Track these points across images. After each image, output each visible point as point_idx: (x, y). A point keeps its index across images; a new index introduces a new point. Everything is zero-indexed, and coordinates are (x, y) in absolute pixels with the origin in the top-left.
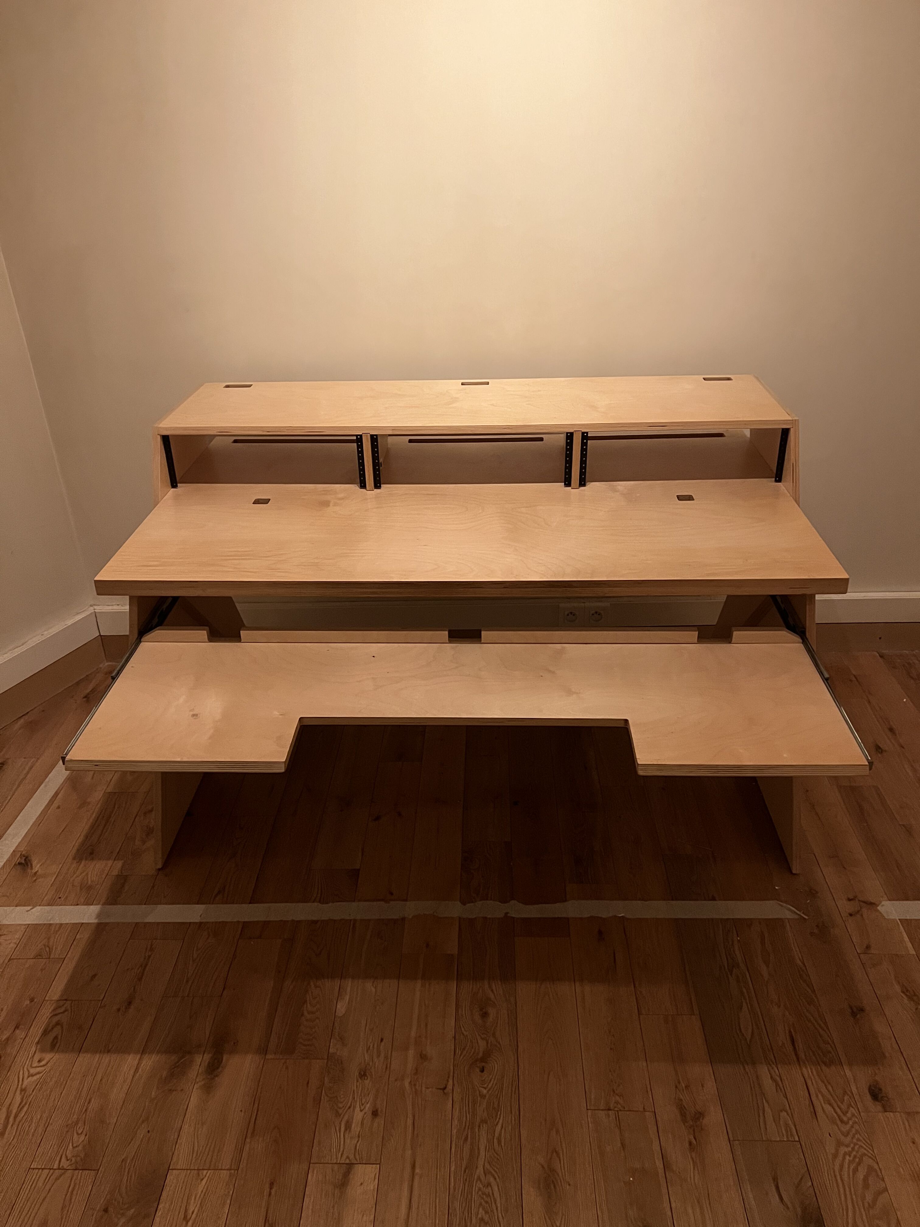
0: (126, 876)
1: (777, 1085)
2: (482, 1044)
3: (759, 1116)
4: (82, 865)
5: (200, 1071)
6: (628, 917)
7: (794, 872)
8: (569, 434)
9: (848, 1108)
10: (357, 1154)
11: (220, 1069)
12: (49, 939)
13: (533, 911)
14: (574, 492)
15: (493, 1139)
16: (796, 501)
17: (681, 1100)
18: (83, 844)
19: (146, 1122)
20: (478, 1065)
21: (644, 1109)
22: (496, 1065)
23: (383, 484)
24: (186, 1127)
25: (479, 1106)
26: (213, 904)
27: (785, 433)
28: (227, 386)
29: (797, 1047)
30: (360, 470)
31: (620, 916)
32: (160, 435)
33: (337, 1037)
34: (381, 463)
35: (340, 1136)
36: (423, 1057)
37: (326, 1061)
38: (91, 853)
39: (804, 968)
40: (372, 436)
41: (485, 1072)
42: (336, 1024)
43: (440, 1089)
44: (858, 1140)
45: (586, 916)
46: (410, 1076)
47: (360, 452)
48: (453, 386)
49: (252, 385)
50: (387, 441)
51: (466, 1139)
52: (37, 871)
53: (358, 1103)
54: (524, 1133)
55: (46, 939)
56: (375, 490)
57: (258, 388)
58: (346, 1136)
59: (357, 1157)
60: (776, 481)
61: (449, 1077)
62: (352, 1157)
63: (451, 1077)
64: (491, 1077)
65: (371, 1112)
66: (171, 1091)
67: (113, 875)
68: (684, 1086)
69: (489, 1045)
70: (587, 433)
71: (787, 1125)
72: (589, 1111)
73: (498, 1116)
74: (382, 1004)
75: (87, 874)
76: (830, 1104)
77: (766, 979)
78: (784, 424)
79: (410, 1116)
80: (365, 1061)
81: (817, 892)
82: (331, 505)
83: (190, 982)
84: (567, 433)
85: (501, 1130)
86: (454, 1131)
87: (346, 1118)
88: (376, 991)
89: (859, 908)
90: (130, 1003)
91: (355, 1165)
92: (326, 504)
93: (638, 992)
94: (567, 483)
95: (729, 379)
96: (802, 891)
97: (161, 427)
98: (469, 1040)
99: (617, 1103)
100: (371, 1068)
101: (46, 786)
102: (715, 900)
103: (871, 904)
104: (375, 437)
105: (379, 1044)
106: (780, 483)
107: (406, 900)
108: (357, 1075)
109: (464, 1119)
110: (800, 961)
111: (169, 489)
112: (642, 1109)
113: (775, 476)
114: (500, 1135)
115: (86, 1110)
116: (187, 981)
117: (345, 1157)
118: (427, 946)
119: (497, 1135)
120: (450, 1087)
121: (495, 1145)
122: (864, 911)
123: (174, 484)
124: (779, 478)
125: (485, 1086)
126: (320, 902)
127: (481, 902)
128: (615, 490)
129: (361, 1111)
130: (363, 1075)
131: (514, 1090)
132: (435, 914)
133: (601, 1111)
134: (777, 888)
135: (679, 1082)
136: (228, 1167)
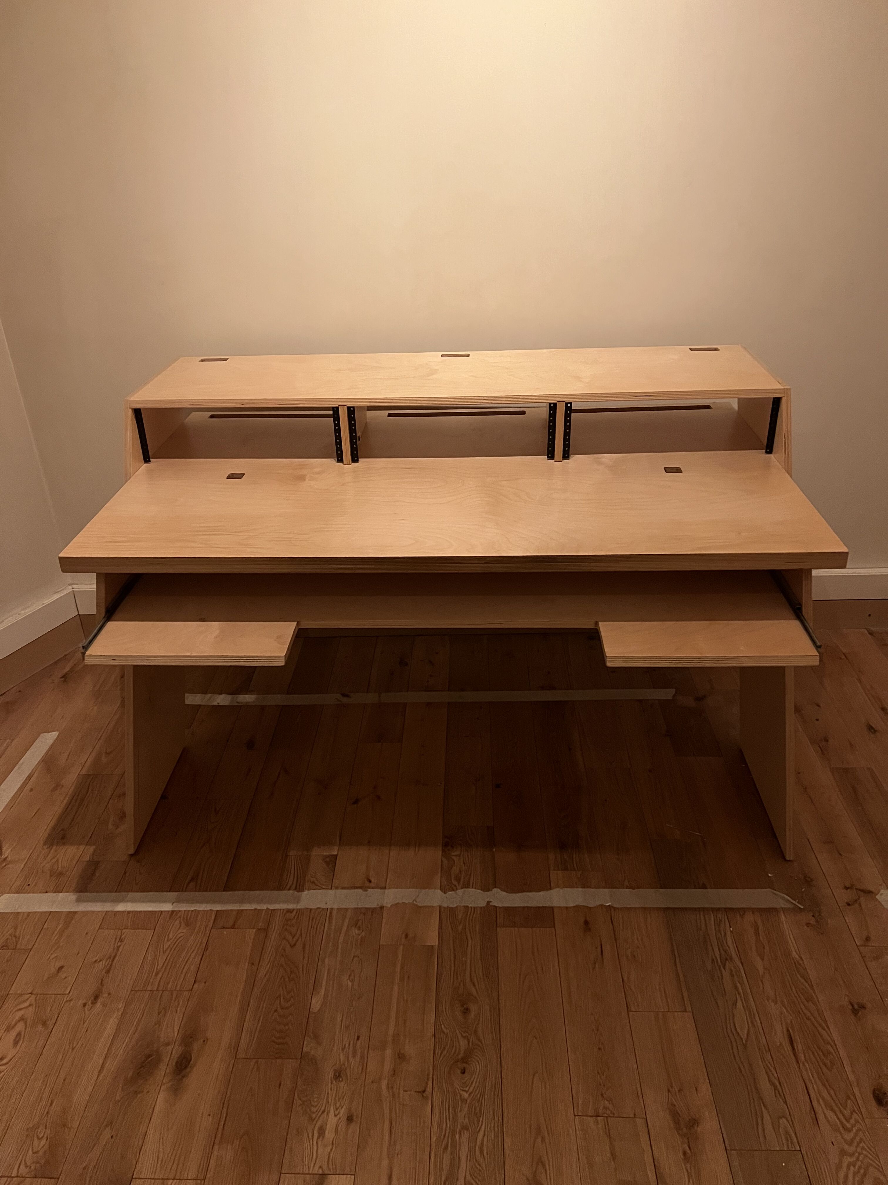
0: (99, 862)
1: (776, 1088)
2: (463, 1043)
3: (757, 1124)
4: (52, 851)
5: (167, 1071)
6: (615, 906)
7: (788, 858)
8: (552, 405)
9: (852, 1114)
10: (330, 1163)
11: (188, 1069)
12: (16, 928)
13: (517, 900)
14: (557, 465)
15: (475, 1147)
16: (788, 473)
17: (675, 1105)
18: (54, 828)
19: (110, 1126)
20: (460, 1066)
21: (635, 1115)
22: (478, 1067)
23: (360, 458)
24: (151, 1131)
25: (460, 1111)
26: (185, 891)
27: (777, 402)
28: (203, 360)
29: (796, 1048)
30: (337, 443)
31: (607, 905)
32: (132, 409)
33: (311, 1035)
34: (359, 437)
35: (313, 1143)
36: (401, 1057)
37: (299, 1061)
38: (63, 838)
39: (801, 962)
40: (349, 408)
41: (466, 1074)
42: (310, 1020)
43: (418, 1092)
44: (863, 1148)
45: (571, 905)
46: (387, 1079)
47: (337, 425)
48: (434, 358)
49: (228, 359)
50: (365, 415)
51: (446, 1148)
52: (6, 858)
53: (332, 1108)
54: (508, 1141)
55: (13, 929)
56: (352, 464)
57: (234, 362)
58: (320, 1143)
59: (331, 1166)
60: (767, 453)
61: (428, 1079)
62: (325, 1167)
63: (431, 1079)
64: (472, 1079)
65: (346, 1117)
66: (136, 1093)
67: (84, 861)
68: (676, 1090)
69: (471, 1044)
70: (571, 403)
71: (787, 1133)
72: (577, 1117)
73: (480, 1123)
74: (359, 999)
75: (58, 860)
76: (833, 1110)
77: (761, 973)
78: (776, 393)
79: (387, 1123)
80: (340, 1061)
81: (812, 880)
82: (307, 480)
83: (160, 975)
84: (550, 404)
85: (483, 1139)
86: (434, 1139)
87: (319, 1123)
88: (352, 985)
89: (857, 897)
90: (96, 997)
91: (329, 1176)
92: (301, 478)
93: (627, 987)
94: (550, 455)
95: (716, 349)
96: (796, 878)
97: (132, 401)
98: (450, 1039)
99: (605, 1108)
100: (346, 1069)
101: (19, 768)
102: (706, 888)
103: (870, 892)
104: (352, 409)
105: (355, 1042)
106: (771, 455)
107: (385, 888)
108: (331, 1077)
109: (445, 1125)
110: (797, 954)
111: (142, 464)
112: (632, 1115)
113: (765, 448)
114: (482, 1143)
115: (48, 1113)
116: (157, 974)
117: (317, 1167)
118: (406, 936)
119: (478, 1143)
120: (429, 1090)
121: (476, 1154)
122: (862, 900)
123: (147, 459)
124: (769, 450)
125: (467, 1089)
126: (295, 889)
127: (462, 890)
128: (600, 463)
129: (336, 1116)
130: (338, 1076)
131: (496, 1093)
132: (415, 902)
133: (589, 1118)
134: (770, 875)
135: (672, 1087)
136: (194, 1176)
